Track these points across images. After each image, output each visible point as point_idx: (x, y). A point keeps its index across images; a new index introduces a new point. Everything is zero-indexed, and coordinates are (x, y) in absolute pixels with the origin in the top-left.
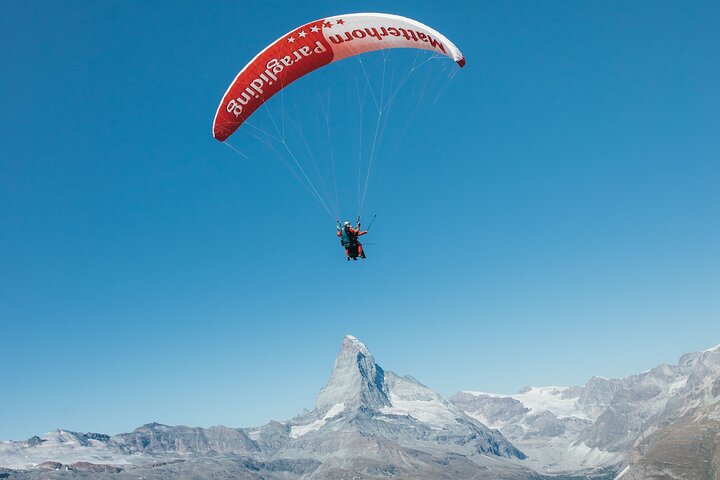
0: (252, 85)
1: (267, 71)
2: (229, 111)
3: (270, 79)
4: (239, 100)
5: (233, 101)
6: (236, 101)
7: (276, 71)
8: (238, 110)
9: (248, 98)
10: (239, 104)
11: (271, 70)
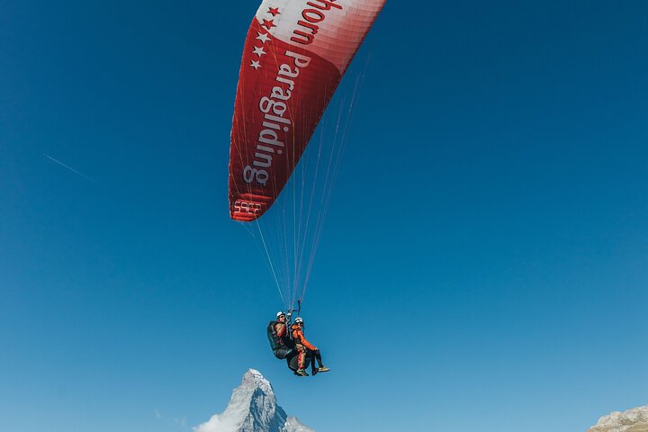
0: (261, 139)
1: (267, 116)
2: (250, 180)
3: (282, 125)
4: (256, 163)
5: (248, 167)
6: (253, 167)
7: (281, 112)
8: (262, 176)
9: (269, 158)
10: (259, 168)
11: (271, 112)
